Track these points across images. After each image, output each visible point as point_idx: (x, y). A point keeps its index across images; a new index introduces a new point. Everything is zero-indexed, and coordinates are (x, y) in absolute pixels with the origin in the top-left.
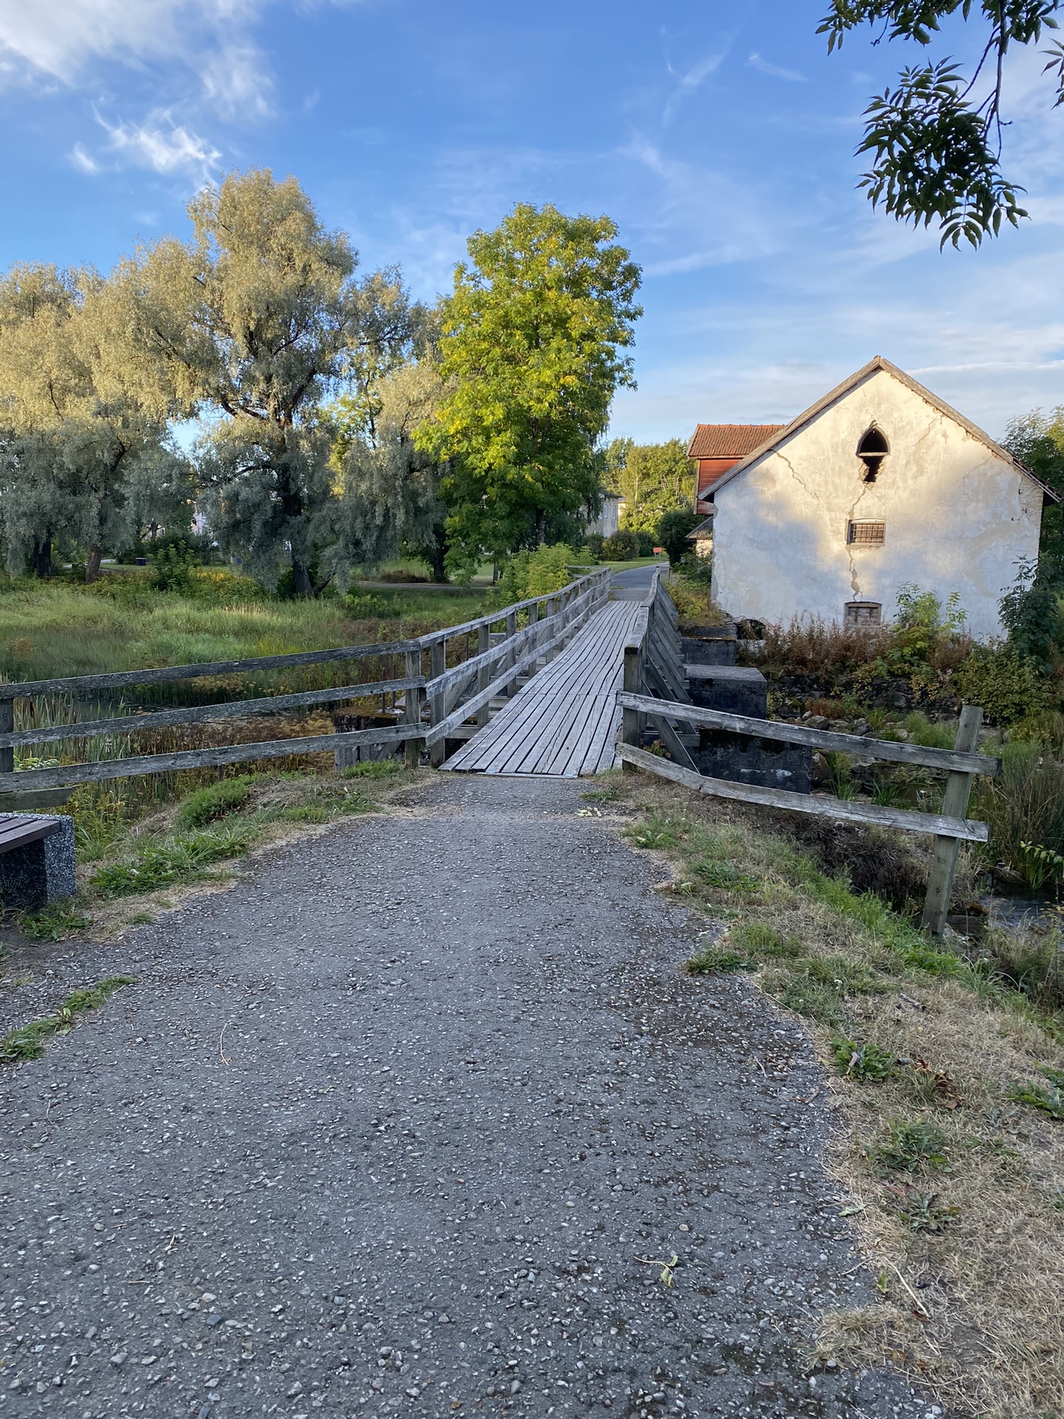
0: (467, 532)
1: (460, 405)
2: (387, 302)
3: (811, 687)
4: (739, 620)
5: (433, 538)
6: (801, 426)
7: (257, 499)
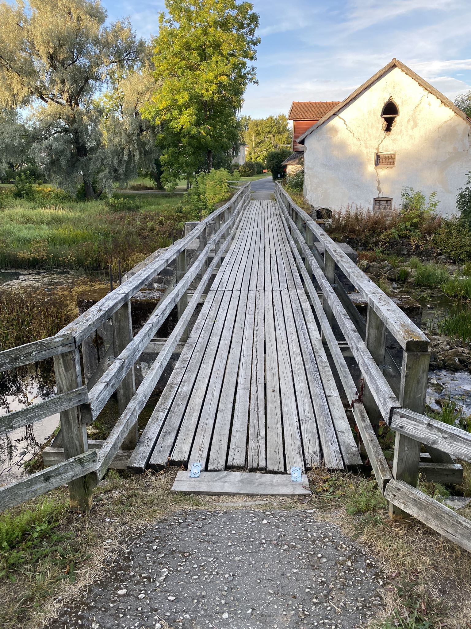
0: (172, 164)
1: (165, 93)
2: (124, 38)
3: (357, 244)
4: (319, 209)
5: (155, 167)
6: (351, 100)
7: (61, 148)
